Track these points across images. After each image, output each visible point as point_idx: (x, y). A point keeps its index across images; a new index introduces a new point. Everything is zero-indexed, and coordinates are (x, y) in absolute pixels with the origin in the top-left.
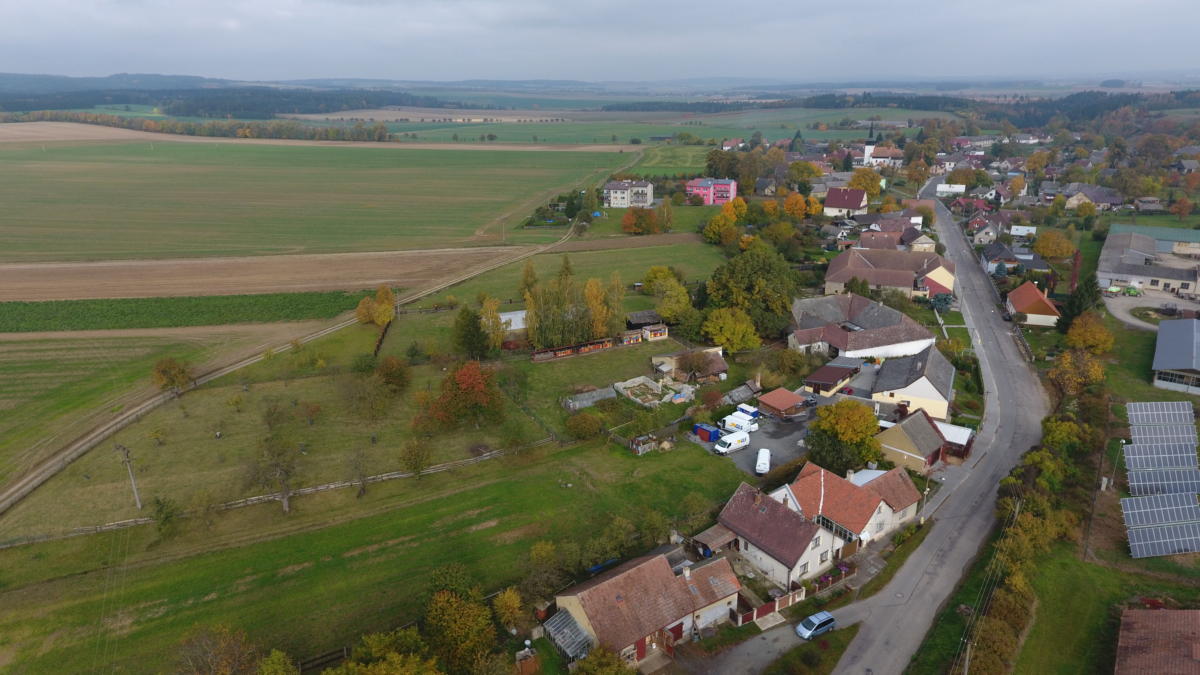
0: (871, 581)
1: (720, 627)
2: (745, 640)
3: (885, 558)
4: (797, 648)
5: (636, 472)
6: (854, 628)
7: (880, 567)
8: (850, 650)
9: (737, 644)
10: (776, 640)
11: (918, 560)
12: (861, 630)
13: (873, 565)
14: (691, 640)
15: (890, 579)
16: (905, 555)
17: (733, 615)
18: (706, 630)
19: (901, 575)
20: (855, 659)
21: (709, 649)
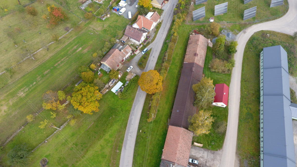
0: (153, 38)
1: (129, 56)
2: (134, 57)
3: (155, 32)
4: (142, 56)
5: (104, 26)
6: (151, 49)
7: (154, 35)
8: (151, 54)
9: (133, 59)
10: (139, 56)
11: (160, 31)
12: (152, 49)
13: (153, 35)
14: (125, 60)
15: (156, 37)
16: (158, 31)
17: (131, 54)
18: (127, 58)
19: (157, 36)
20: (151, 55)
21: (129, 61)
